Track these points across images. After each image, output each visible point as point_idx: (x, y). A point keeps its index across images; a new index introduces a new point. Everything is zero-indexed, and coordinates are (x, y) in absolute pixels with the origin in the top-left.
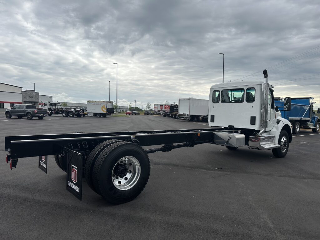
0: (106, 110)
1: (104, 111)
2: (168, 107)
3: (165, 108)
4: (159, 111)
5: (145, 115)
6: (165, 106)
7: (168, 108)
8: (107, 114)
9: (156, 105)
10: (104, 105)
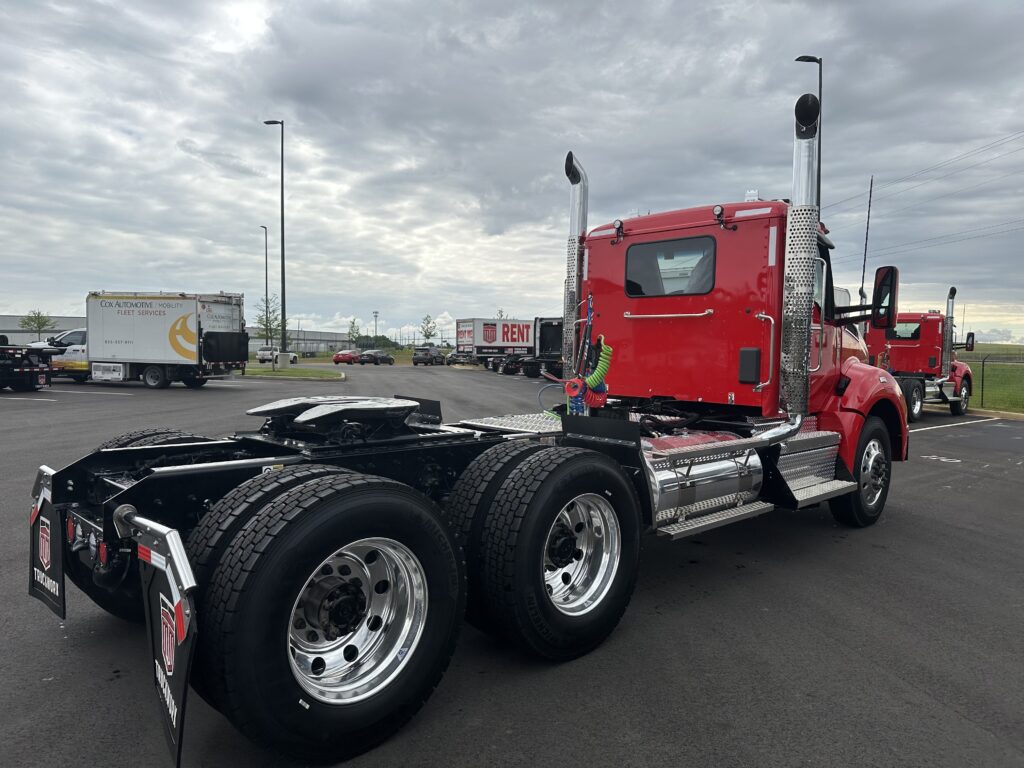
0: (193, 348)
1: (187, 354)
2: (516, 330)
3: (505, 334)
4: (480, 349)
5: (416, 364)
6: (505, 326)
7: (515, 336)
8: (200, 366)
9: (464, 321)
10: (185, 319)
